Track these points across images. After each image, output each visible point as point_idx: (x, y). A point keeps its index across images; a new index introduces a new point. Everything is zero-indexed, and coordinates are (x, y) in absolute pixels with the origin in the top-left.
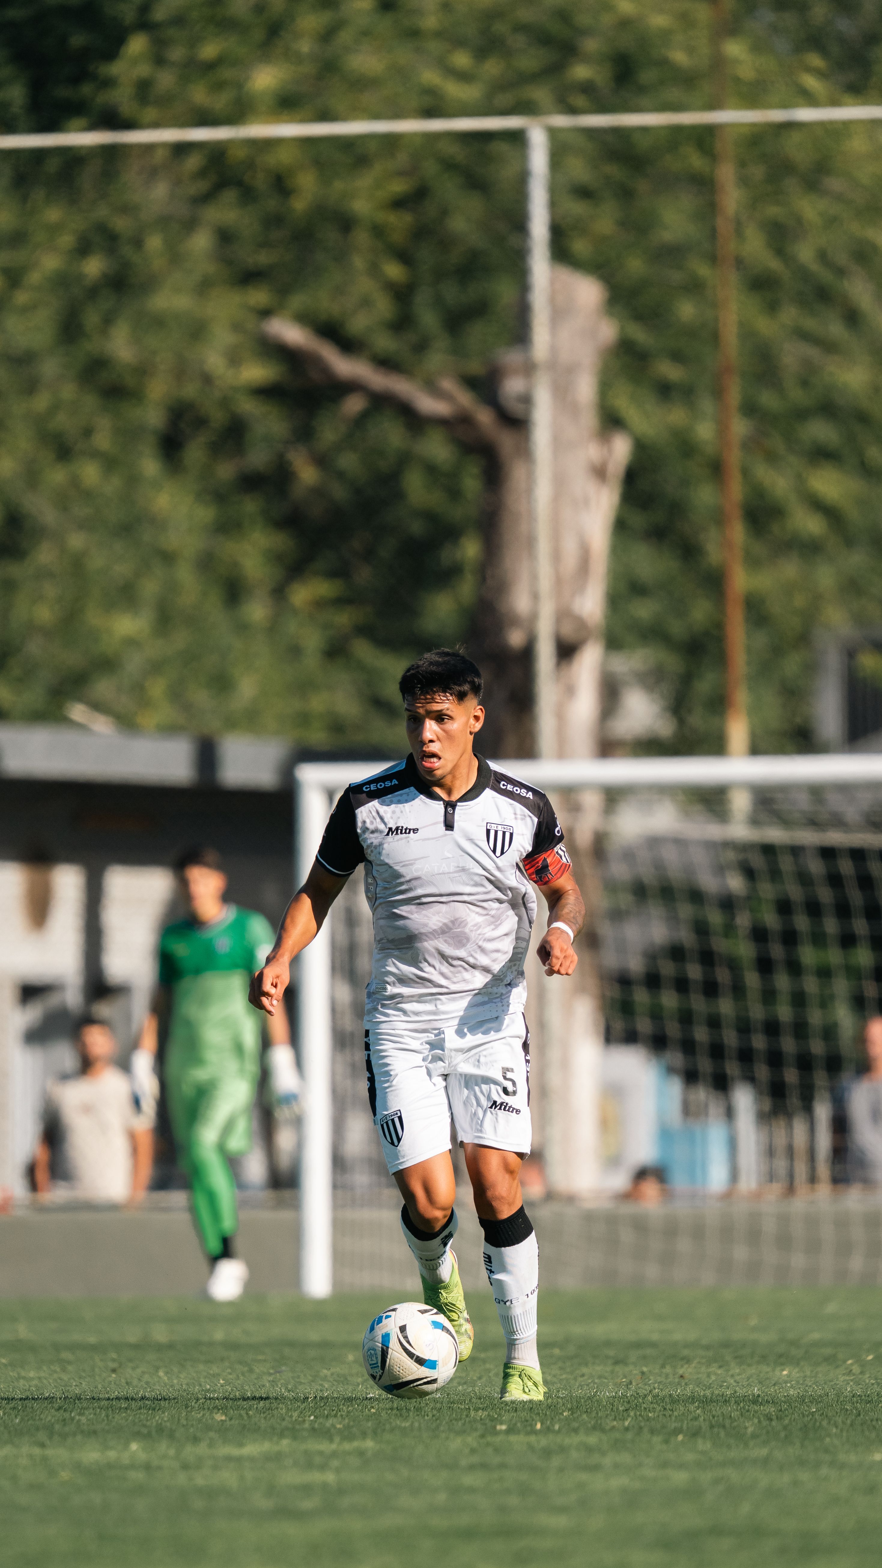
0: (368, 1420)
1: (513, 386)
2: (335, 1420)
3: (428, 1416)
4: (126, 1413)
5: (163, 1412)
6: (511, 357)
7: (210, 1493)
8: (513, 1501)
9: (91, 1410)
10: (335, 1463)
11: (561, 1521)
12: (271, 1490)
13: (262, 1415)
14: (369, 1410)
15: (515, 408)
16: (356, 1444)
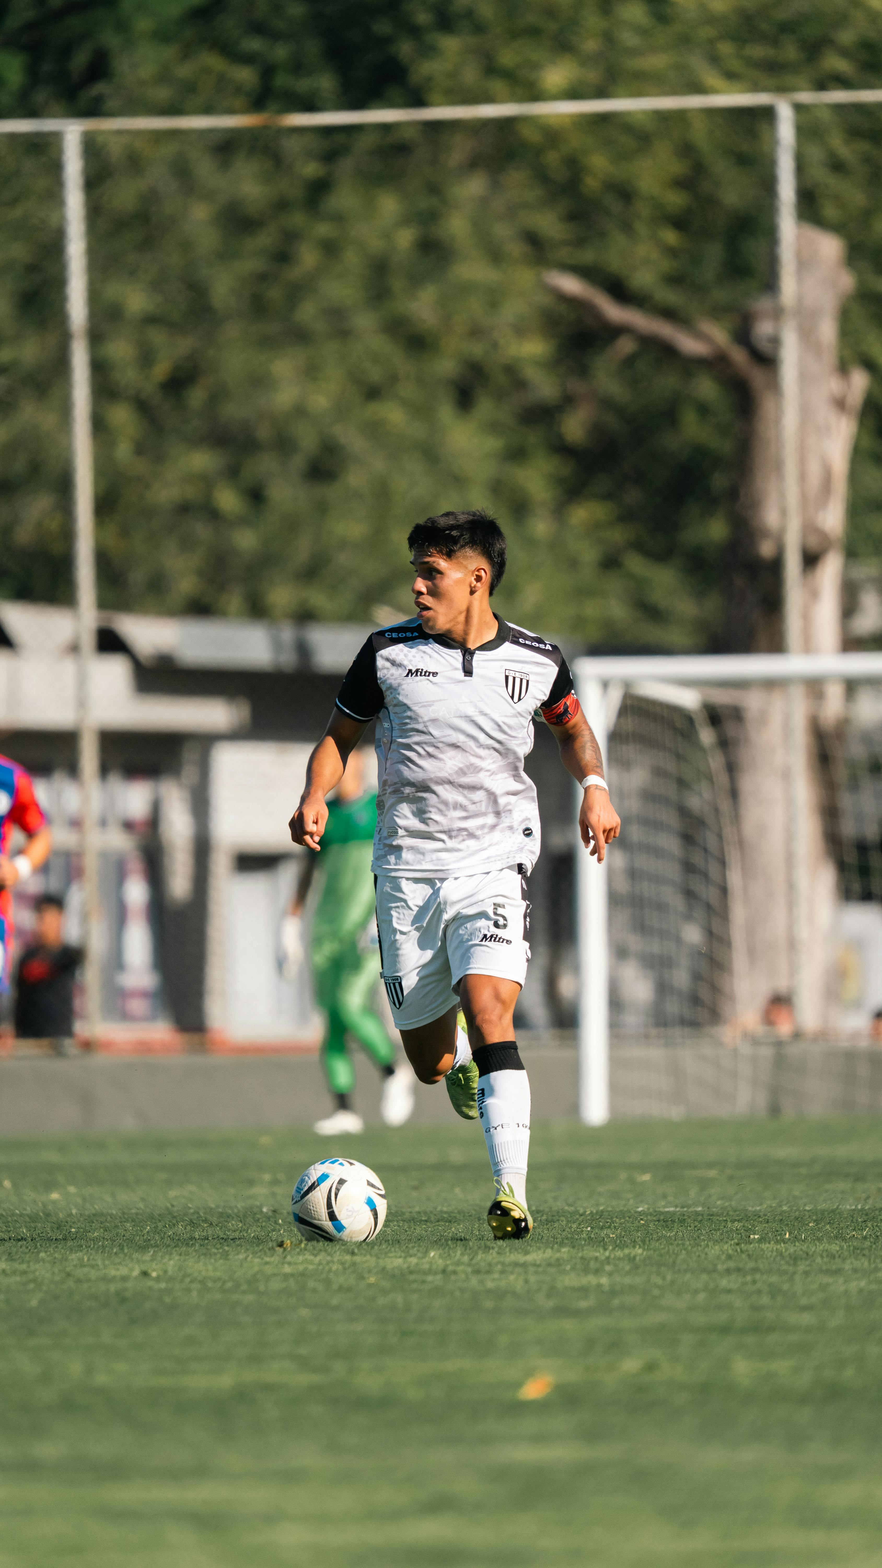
0: (638, 1231)
1: (763, 329)
2: (609, 1230)
3: (690, 1227)
4: (426, 1225)
5: (459, 1224)
6: (763, 304)
7: (499, 1294)
8: (765, 1300)
9: (395, 1223)
10: (608, 1268)
11: (806, 1318)
12: (552, 1292)
13: (545, 1226)
14: (639, 1222)
15: (764, 346)
16: (626, 1251)
